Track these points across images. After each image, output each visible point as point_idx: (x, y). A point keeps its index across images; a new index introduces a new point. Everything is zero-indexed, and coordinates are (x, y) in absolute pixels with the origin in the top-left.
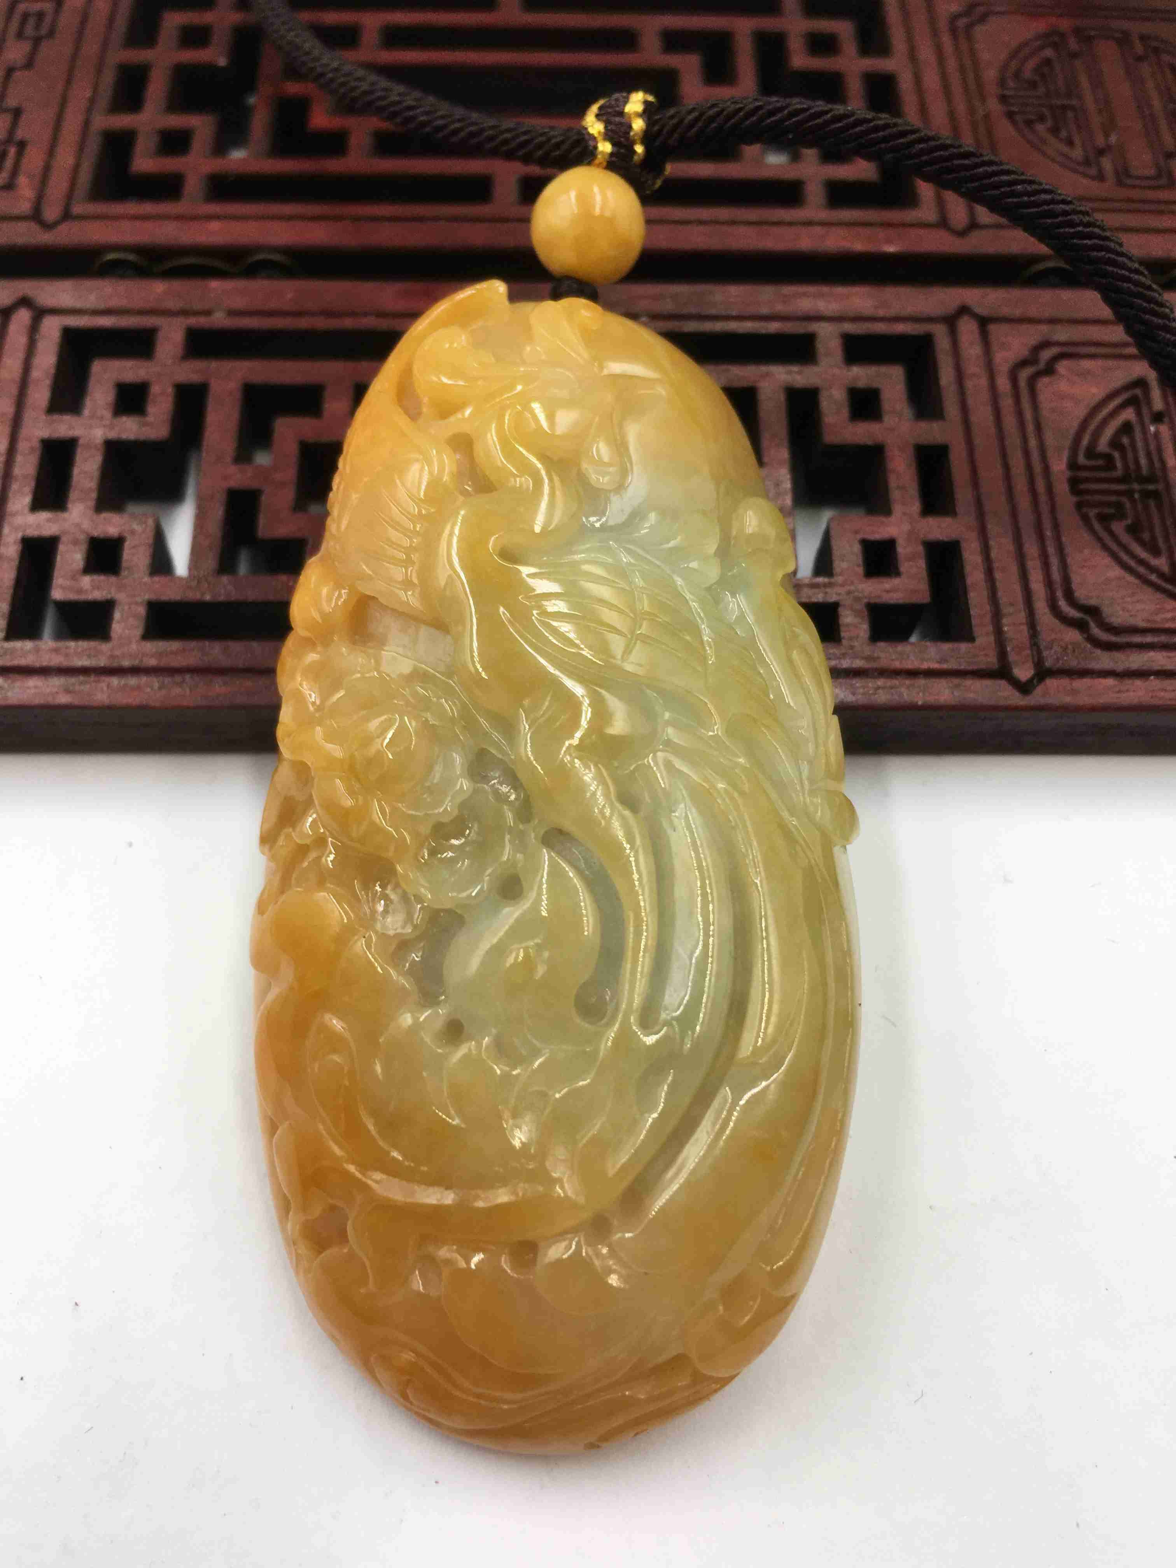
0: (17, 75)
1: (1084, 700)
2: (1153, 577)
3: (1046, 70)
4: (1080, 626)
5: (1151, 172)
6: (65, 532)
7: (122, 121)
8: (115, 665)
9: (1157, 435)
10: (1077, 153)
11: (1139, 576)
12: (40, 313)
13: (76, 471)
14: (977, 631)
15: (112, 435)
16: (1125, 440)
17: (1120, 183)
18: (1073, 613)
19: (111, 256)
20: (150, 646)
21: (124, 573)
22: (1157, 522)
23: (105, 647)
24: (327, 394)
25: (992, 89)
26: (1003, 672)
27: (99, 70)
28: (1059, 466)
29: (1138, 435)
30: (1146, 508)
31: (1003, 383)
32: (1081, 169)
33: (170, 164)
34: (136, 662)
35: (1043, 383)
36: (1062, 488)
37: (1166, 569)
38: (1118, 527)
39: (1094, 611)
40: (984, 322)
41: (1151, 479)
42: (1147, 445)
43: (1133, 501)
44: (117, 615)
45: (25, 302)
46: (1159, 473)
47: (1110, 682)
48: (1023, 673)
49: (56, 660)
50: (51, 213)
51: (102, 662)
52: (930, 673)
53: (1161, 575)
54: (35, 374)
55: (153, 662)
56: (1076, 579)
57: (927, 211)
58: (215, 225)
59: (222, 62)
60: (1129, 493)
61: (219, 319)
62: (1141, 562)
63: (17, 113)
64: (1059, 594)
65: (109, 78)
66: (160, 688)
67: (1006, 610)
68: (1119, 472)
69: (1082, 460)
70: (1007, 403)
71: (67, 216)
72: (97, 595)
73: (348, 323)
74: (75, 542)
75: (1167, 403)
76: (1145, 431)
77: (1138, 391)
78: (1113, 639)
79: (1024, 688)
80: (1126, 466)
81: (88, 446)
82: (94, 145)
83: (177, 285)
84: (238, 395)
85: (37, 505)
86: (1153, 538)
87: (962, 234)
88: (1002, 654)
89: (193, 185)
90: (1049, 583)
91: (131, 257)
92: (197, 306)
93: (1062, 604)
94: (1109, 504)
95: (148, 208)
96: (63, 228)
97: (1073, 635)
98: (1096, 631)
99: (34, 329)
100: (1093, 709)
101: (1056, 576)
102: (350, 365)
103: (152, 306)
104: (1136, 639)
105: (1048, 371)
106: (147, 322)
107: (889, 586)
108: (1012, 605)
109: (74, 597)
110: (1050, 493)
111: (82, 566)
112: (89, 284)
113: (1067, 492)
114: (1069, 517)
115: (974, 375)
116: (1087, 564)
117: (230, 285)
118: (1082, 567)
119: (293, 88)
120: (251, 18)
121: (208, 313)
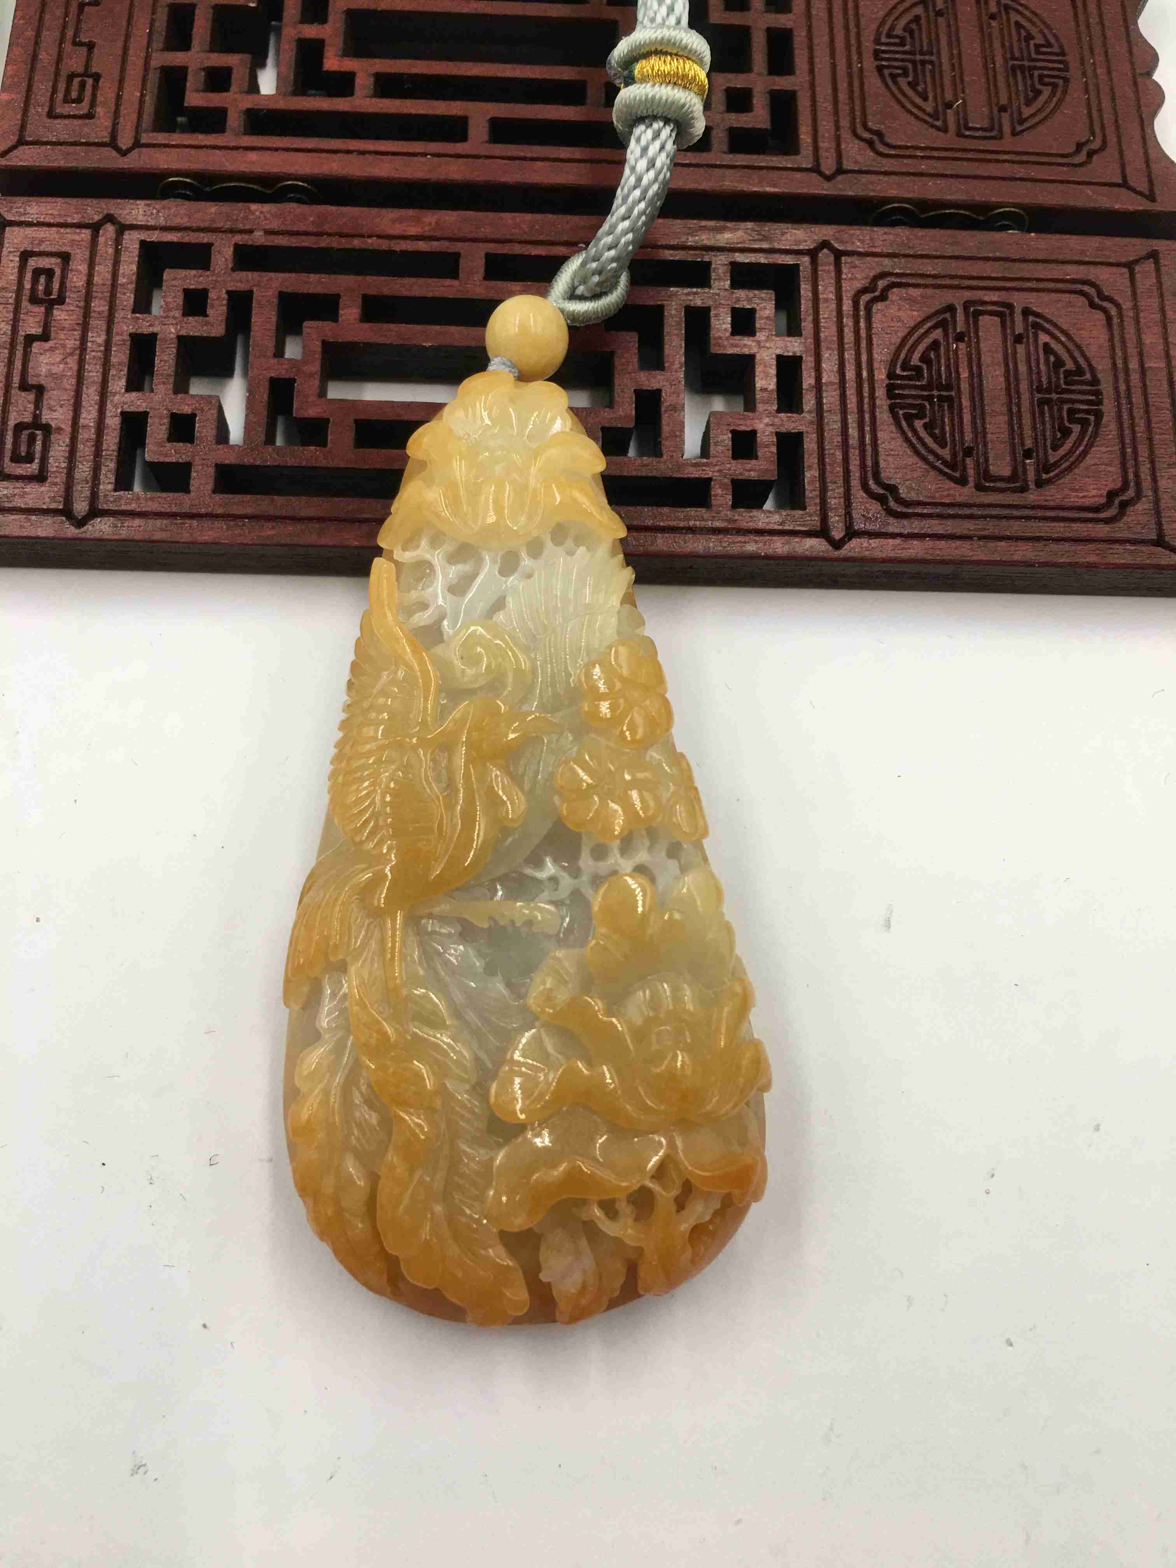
0: (87, 9)
1: (878, 554)
2: (938, 464)
3: (914, 26)
4: (881, 500)
5: (986, 124)
6: (152, 409)
7: (177, 58)
8: (194, 511)
9: (956, 352)
10: (929, 107)
12: (122, 229)
13: (157, 360)
14: (808, 502)
15: (183, 333)
17: (959, 135)
18: (878, 489)
19: (173, 180)
20: (218, 497)
21: (197, 442)
23: (186, 497)
24: (342, 302)
25: (868, 45)
26: (823, 532)
28: (881, 375)
31: (847, 305)
33: (215, 100)
34: (209, 510)
35: (878, 306)
36: (881, 392)
37: (948, 458)
38: (918, 424)
39: (892, 489)
40: (838, 255)
42: (948, 359)
43: (932, 404)
44: (194, 474)
45: (109, 218)
47: (898, 541)
48: (837, 533)
50: (124, 142)
51: (186, 509)
52: (772, 533)
53: (945, 463)
54: (122, 280)
55: (220, 511)
56: (882, 464)
57: (804, 158)
58: (253, 156)
59: (253, 5)
60: (930, 398)
61: (259, 238)
63: (91, 46)
64: (870, 475)
65: (162, 15)
66: (227, 530)
67: (831, 486)
70: (848, 322)
71: (137, 144)
72: (180, 458)
73: (356, 243)
74: (160, 417)
77: (948, 315)
78: (905, 510)
79: (837, 545)
81: (165, 340)
82: (154, 79)
83: (225, 208)
84: (275, 301)
85: (131, 386)
87: (829, 178)
88: (824, 519)
89: (234, 120)
90: (863, 466)
91: (189, 181)
92: (241, 226)
93: (871, 483)
95: (203, 139)
96: (134, 154)
97: (875, 507)
98: (892, 504)
99: (118, 241)
100: (884, 561)
101: (869, 463)
102: (360, 278)
103: (207, 224)
104: (919, 510)
105: (883, 298)
106: (204, 238)
107: (748, 466)
108: (835, 482)
109: (162, 459)
110: (872, 397)
111: (166, 436)
112: (158, 204)
113: (885, 397)
114: (883, 415)
115: (826, 300)
116: (893, 453)
117: (267, 207)
118: (888, 455)
119: (311, 31)
121: (250, 232)
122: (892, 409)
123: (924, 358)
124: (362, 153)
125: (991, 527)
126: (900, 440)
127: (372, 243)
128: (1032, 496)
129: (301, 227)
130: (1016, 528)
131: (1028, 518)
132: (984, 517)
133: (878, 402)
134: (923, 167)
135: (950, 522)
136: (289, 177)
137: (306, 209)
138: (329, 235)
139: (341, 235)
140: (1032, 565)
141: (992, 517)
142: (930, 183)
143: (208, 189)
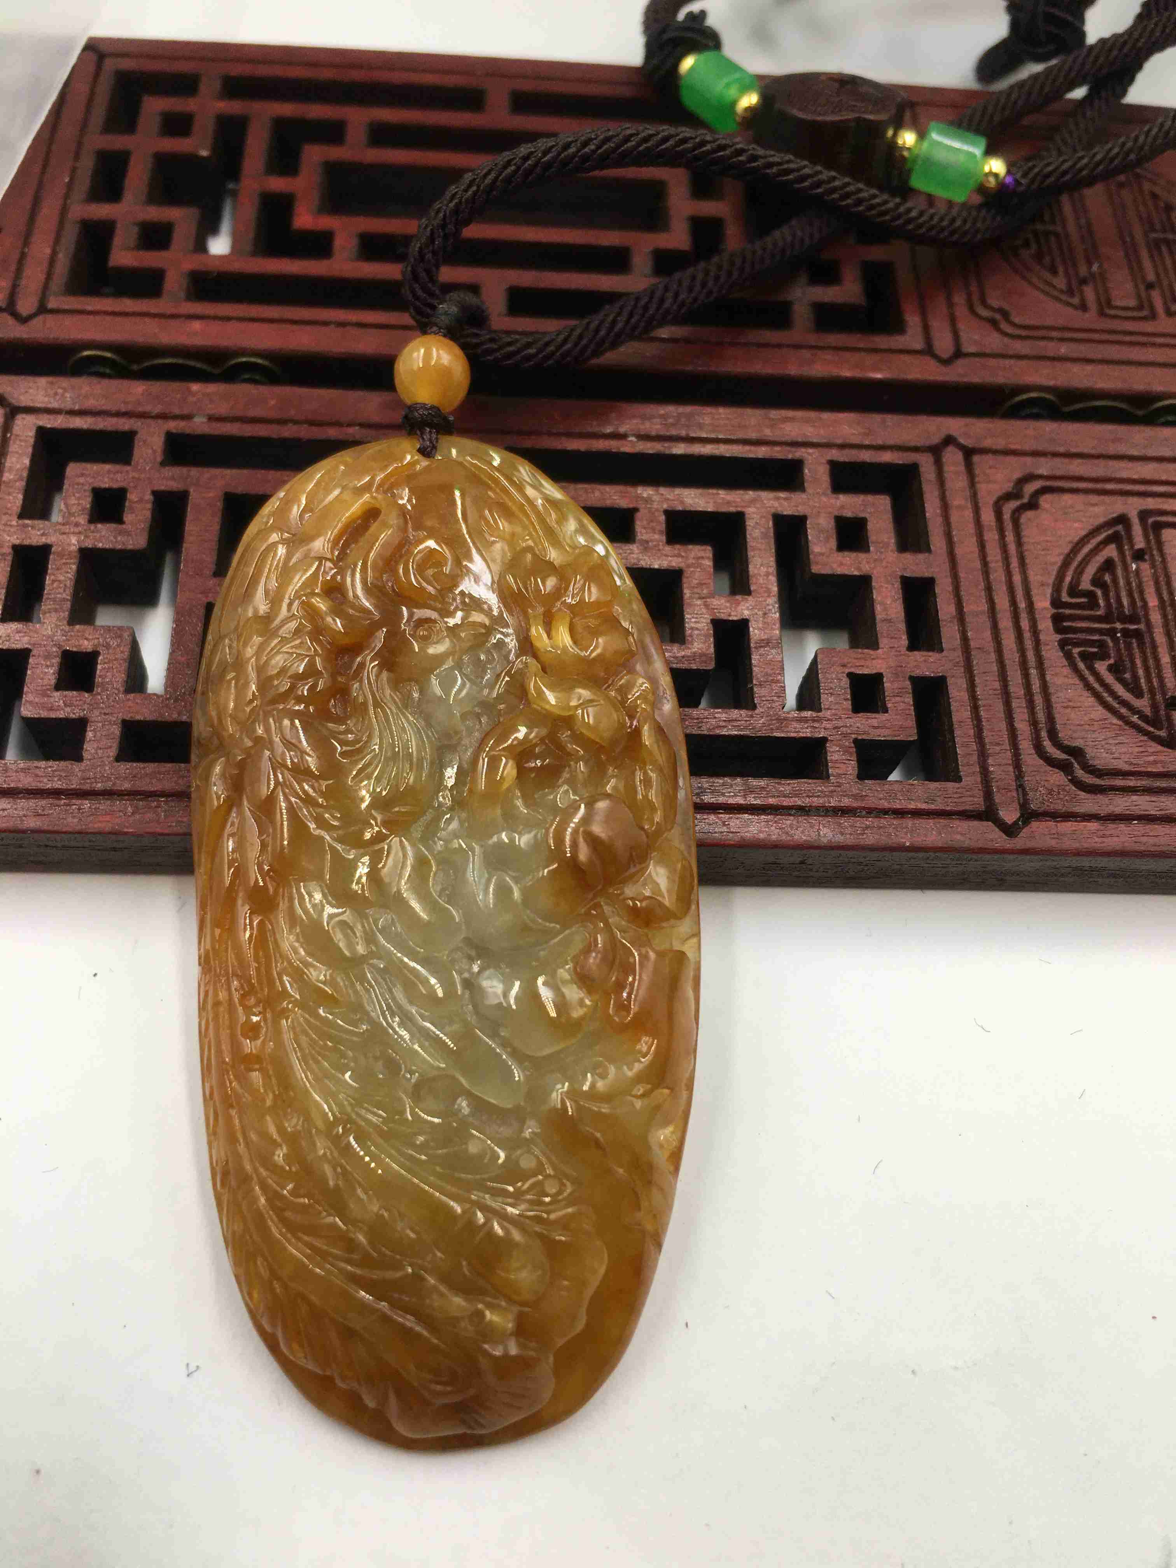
1: (1068, 844)
2: (1135, 718)
4: (1064, 767)
6: (36, 645)
7: (102, 211)
8: (87, 787)
11: (1121, 717)
12: (14, 411)
13: (48, 580)
14: (963, 771)
15: (89, 544)
16: (1107, 578)
17: (1102, 314)
18: (1058, 755)
19: (86, 353)
20: (124, 767)
21: (98, 690)
22: (1138, 662)
23: (76, 767)
26: (988, 814)
27: (77, 155)
28: (1043, 603)
29: (1119, 572)
30: (1129, 647)
31: (988, 517)
32: (1064, 297)
33: (151, 259)
34: (109, 785)
35: (1027, 516)
36: (1046, 625)
37: (1148, 711)
38: (1101, 667)
39: (1077, 753)
40: (969, 453)
41: (1133, 618)
42: (1128, 583)
43: (1115, 640)
44: (90, 735)
46: (1142, 613)
47: (1093, 826)
48: (1009, 815)
49: (26, 781)
50: (25, 306)
51: (74, 784)
52: (917, 814)
53: (1143, 717)
55: (126, 786)
56: (1060, 719)
57: (913, 338)
58: (197, 325)
59: (204, 153)
60: (1112, 633)
61: (199, 425)
62: (1124, 703)
64: (1044, 734)
65: (87, 163)
66: (133, 813)
67: (991, 749)
68: (1102, 610)
69: (1065, 598)
70: (991, 536)
71: (43, 309)
72: (71, 713)
74: (48, 657)
75: (1148, 541)
76: (1126, 568)
77: (1120, 528)
78: (1098, 781)
79: (1010, 830)
80: (1108, 605)
81: (61, 555)
82: (71, 233)
83: (157, 387)
84: (220, 505)
85: (8, 615)
86: (1135, 677)
87: (946, 362)
88: (988, 795)
89: (174, 282)
90: (1034, 723)
91: (109, 355)
92: (177, 411)
93: (1047, 744)
94: (1092, 643)
95: (128, 304)
96: (37, 322)
97: (1058, 778)
98: (1079, 773)
99: (6, 427)
100: (1078, 853)
101: (1041, 716)
103: (130, 408)
104: (1119, 782)
105: (1032, 505)
106: (125, 425)
107: (875, 722)
108: (998, 744)
109: (45, 714)
110: (1035, 632)
111: (53, 682)
112: (64, 382)
113: (1051, 629)
114: (1052, 654)
115: (959, 507)
116: (1070, 704)
117: (212, 388)
118: (1068, 707)
119: (278, 184)
120: (235, 107)
121: (188, 417)
122: (1062, 644)
123: (1097, 581)
124: (342, 324)
129: (258, 413)
133: (1043, 638)
134: (1064, 349)
135: (1163, 799)
136: (243, 352)
137: (264, 390)
138: (296, 422)
139: (312, 423)
142: (1076, 368)
143: (135, 367)
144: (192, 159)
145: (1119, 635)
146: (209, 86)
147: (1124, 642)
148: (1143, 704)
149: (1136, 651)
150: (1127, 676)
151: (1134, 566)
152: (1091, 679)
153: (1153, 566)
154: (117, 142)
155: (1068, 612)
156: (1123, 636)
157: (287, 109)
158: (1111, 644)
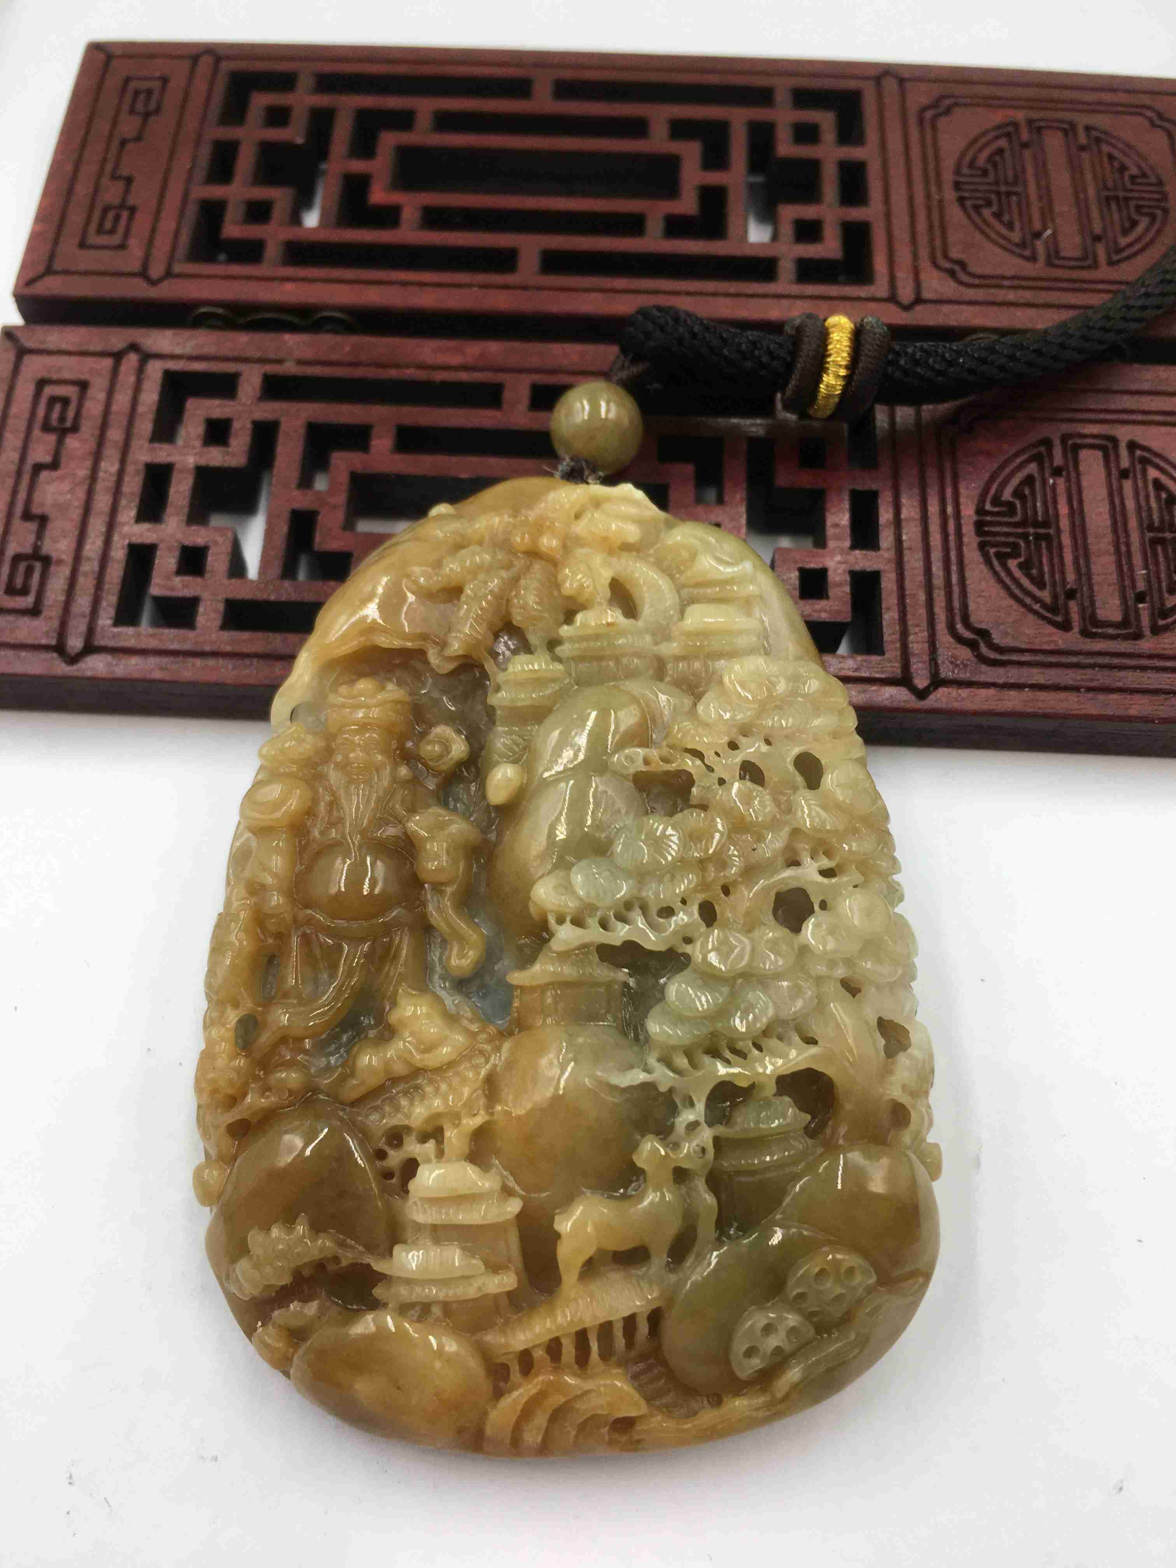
0: (130, 146)
1: (969, 706)
2: (1037, 607)
3: (997, 158)
4: (972, 645)
5: (1078, 253)
6: (162, 541)
7: (216, 192)
8: (199, 649)
9: (1054, 486)
10: (1016, 236)
11: (1025, 606)
12: (146, 357)
13: (172, 491)
14: (886, 647)
15: (203, 462)
16: (1027, 491)
17: (1050, 264)
18: (967, 634)
19: (203, 310)
20: (226, 635)
21: (207, 576)
22: (1045, 560)
23: (191, 634)
24: (375, 432)
25: (948, 177)
26: (904, 680)
27: (198, 144)
28: (969, 511)
29: (1038, 485)
30: (1039, 549)
31: (928, 438)
32: (1018, 250)
33: (254, 231)
34: (214, 648)
35: (963, 440)
36: (968, 529)
37: (1048, 600)
38: (1012, 564)
39: (984, 634)
41: (1046, 524)
42: (1045, 495)
43: (1028, 542)
44: (201, 610)
45: (134, 347)
46: (1052, 519)
47: (992, 691)
48: (921, 682)
49: (153, 644)
50: (155, 271)
51: (188, 646)
53: (1044, 605)
54: (141, 409)
55: (228, 648)
56: (972, 606)
57: (879, 287)
58: (289, 286)
59: (300, 141)
60: (1025, 536)
61: (290, 368)
62: (1028, 594)
63: (129, 181)
64: (958, 619)
65: (206, 151)
66: (233, 669)
67: (912, 630)
68: (1018, 518)
69: (988, 507)
70: (930, 456)
71: (169, 274)
72: (187, 593)
73: (393, 373)
74: (169, 549)
75: (1066, 460)
76: (1044, 482)
77: (1042, 449)
78: (998, 657)
79: (922, 694)
80: (1025, 513)
81: (182, 471)
82: (192, 211)
83: (256, 336)
84: (302, 431)
85: (141, 517)
86: (1041, 572)
87: (907, 308)
88: (906, 666)
89: (272, 251)
90: (950, 608)
91: (220, 311)
92: (272, 356)
93: (959, 627)
94: (1006, 544)
95: (236, 269)
96: (165, 284)
97: (965, 653)
98: (984, 650)
99: (140, 371)
100: (975, 713)
101: (956, 604)
102: (395, 408)
103: (236, 354)
104: (1015, 657)
105: (969, 430)
106: (231, 367)
107: (818, 607)
108: (918, 626)
109: (169, 593)
110: (959, 534)
111: (174, 569)
112: (186, 334)
113: (973, 533)
114: (972, 554)
115: (905, 432)
116: (984, 594)
117: (301, 338)
118: (980, 596)
119: (358, 166)
120: (324, 100)
121: (280, 361)
122: (982, 546)
123: (1017, 493)
124: (404, 284)
125: (1103, 678)
126: (992, 581)
127: (411, 373)
128: (1146, 645)
129: (334, 357)
130: (1131, 679)
131: (1144, 668)
132: (1092, 666)
133: (965, 540)
134: (1011, 296)
135: (1052, 672)
136: (326, 307)
137: (341, 339)
138: (365, 365)
139: (378, 366)
140: (1153, 721)
141: (1102, 666)
142: (1019, 312)
143: (241, 321)
144: (288, 147)
145: (1031, 538)
146: (305, 82)
147: (1035, 544)
148: (1045, 595)
149: (1044, 551)
150: (1034, 572)
151: (1051, 481)
152: (1003, 574)
153: (1068, 480)
154: (228, 133)
155: (988, 518)
156: (1035, 538)
157: (368, 101)
158: (1022, 544)
